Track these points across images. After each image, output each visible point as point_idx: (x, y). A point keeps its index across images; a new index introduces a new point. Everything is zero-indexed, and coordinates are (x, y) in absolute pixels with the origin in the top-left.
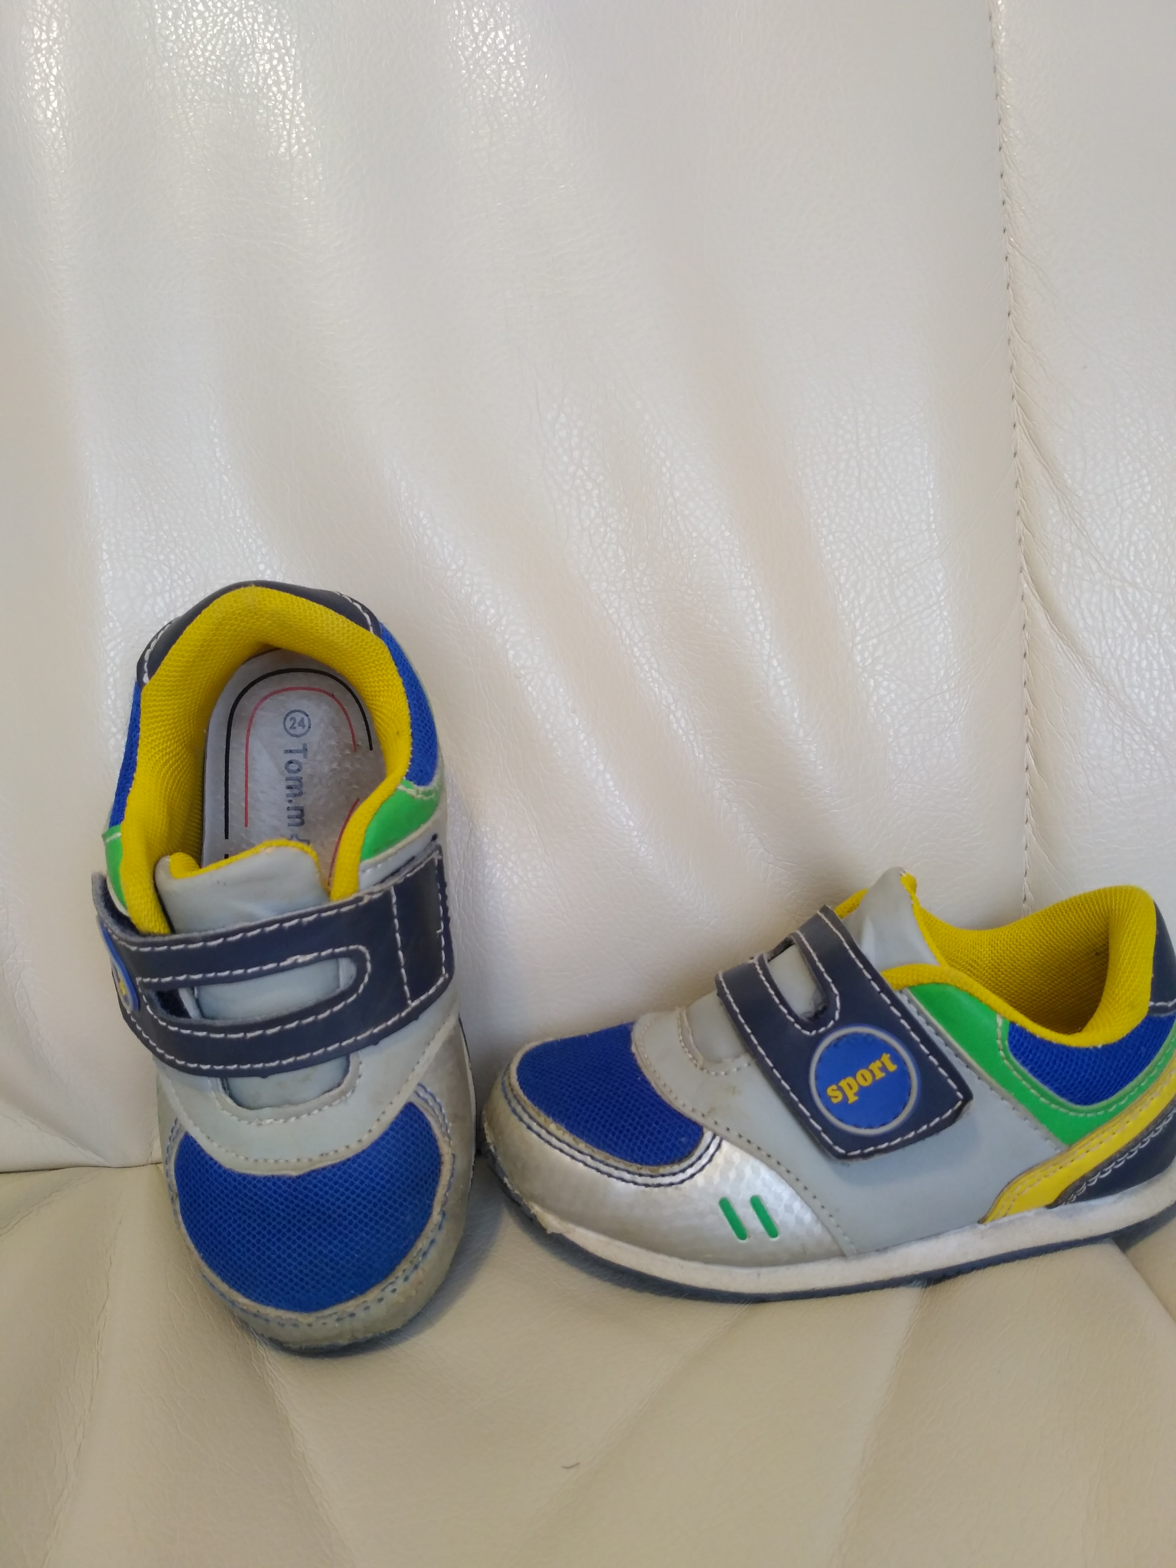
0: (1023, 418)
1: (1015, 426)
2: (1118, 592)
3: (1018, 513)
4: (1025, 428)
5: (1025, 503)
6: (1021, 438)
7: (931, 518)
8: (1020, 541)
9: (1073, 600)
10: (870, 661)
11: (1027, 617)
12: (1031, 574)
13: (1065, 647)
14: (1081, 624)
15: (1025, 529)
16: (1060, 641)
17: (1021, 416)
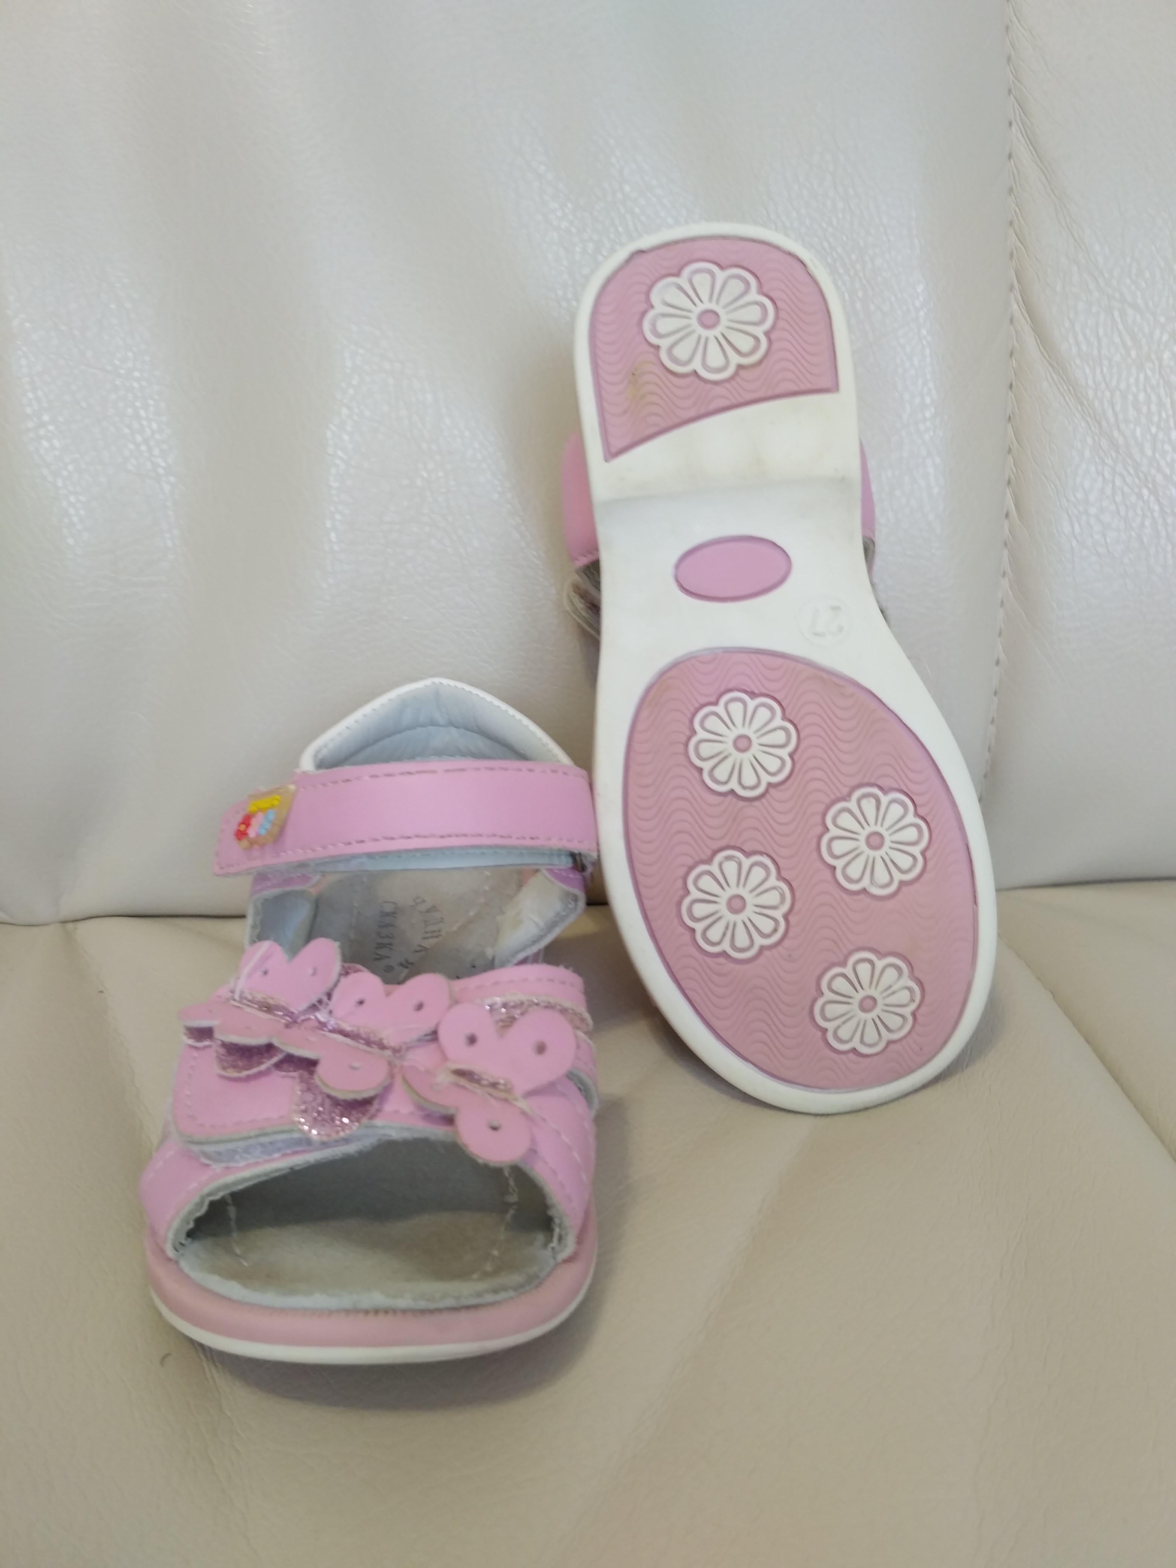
0: (1020, 116)
1: (1010, 124)
2: (1116, 314)
3: (1011, 223)
4: (1021, 126)
5: (1018, 212)
6: (1018, 139)
7: (913, 222)
8: (1012, 254)
9: (1067, 324)
11: (1015, 343)
12: (1023, 293)
13: (1055, 376)
14: (1074, 351)
15: (1018, 242)
16: (1050, 369)
17: (1017, 111)
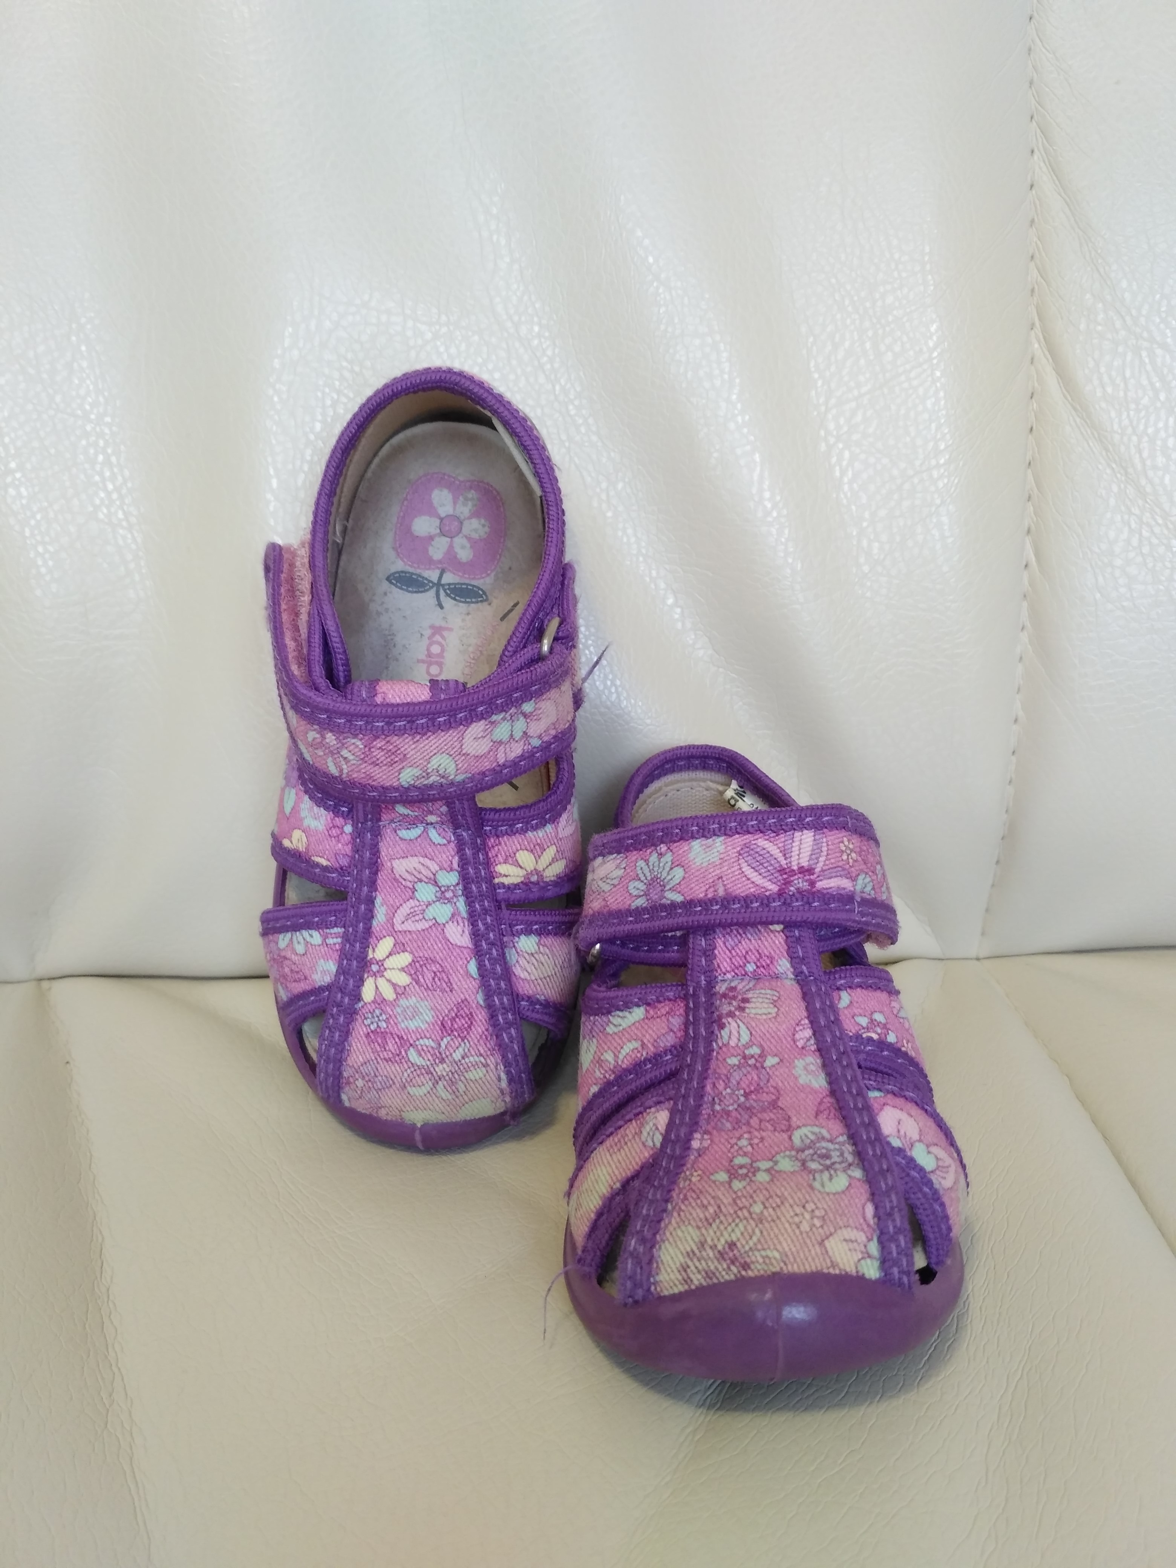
0: (1043, 144)
1: (1032, 152)
3: (1032, 257)
4: (1044, 154)
5: (1040, 246)
6: (1040, 168)
7: (926, 258)
8: (1033, 291)
9: (1092, 364)
10: (845, 429)
11: (1036, 384)
12: (1044, 331)
14: (1099, 393)
15: (1039, 278)
17: (1040, 140)
